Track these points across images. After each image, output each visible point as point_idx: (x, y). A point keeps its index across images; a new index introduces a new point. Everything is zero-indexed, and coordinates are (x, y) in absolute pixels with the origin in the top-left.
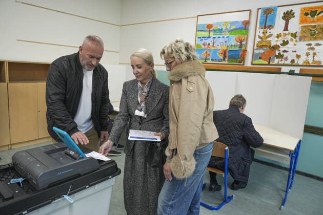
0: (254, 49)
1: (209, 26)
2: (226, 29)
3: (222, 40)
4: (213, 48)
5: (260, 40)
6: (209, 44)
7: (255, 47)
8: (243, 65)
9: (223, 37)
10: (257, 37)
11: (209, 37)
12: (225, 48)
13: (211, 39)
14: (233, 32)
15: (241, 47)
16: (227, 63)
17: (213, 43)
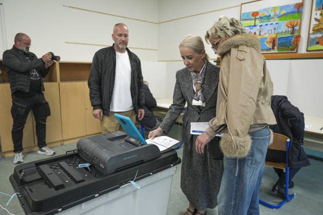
0: (309, 34)
1: (255, 14)
2: (275, 14)
3: (270, 27)
4: (259, 37)
5: (317, 23)
6: (255, 33)
7: (311, 32)
8: (297, 52)
9: (272, 24)
10: (313, 20)
11: (255, 26)
12: (274, 36)
13: (258, 27)
14: (283, 17)
15: (293, 33)
16: (277, 52)
17: (260, 32)
